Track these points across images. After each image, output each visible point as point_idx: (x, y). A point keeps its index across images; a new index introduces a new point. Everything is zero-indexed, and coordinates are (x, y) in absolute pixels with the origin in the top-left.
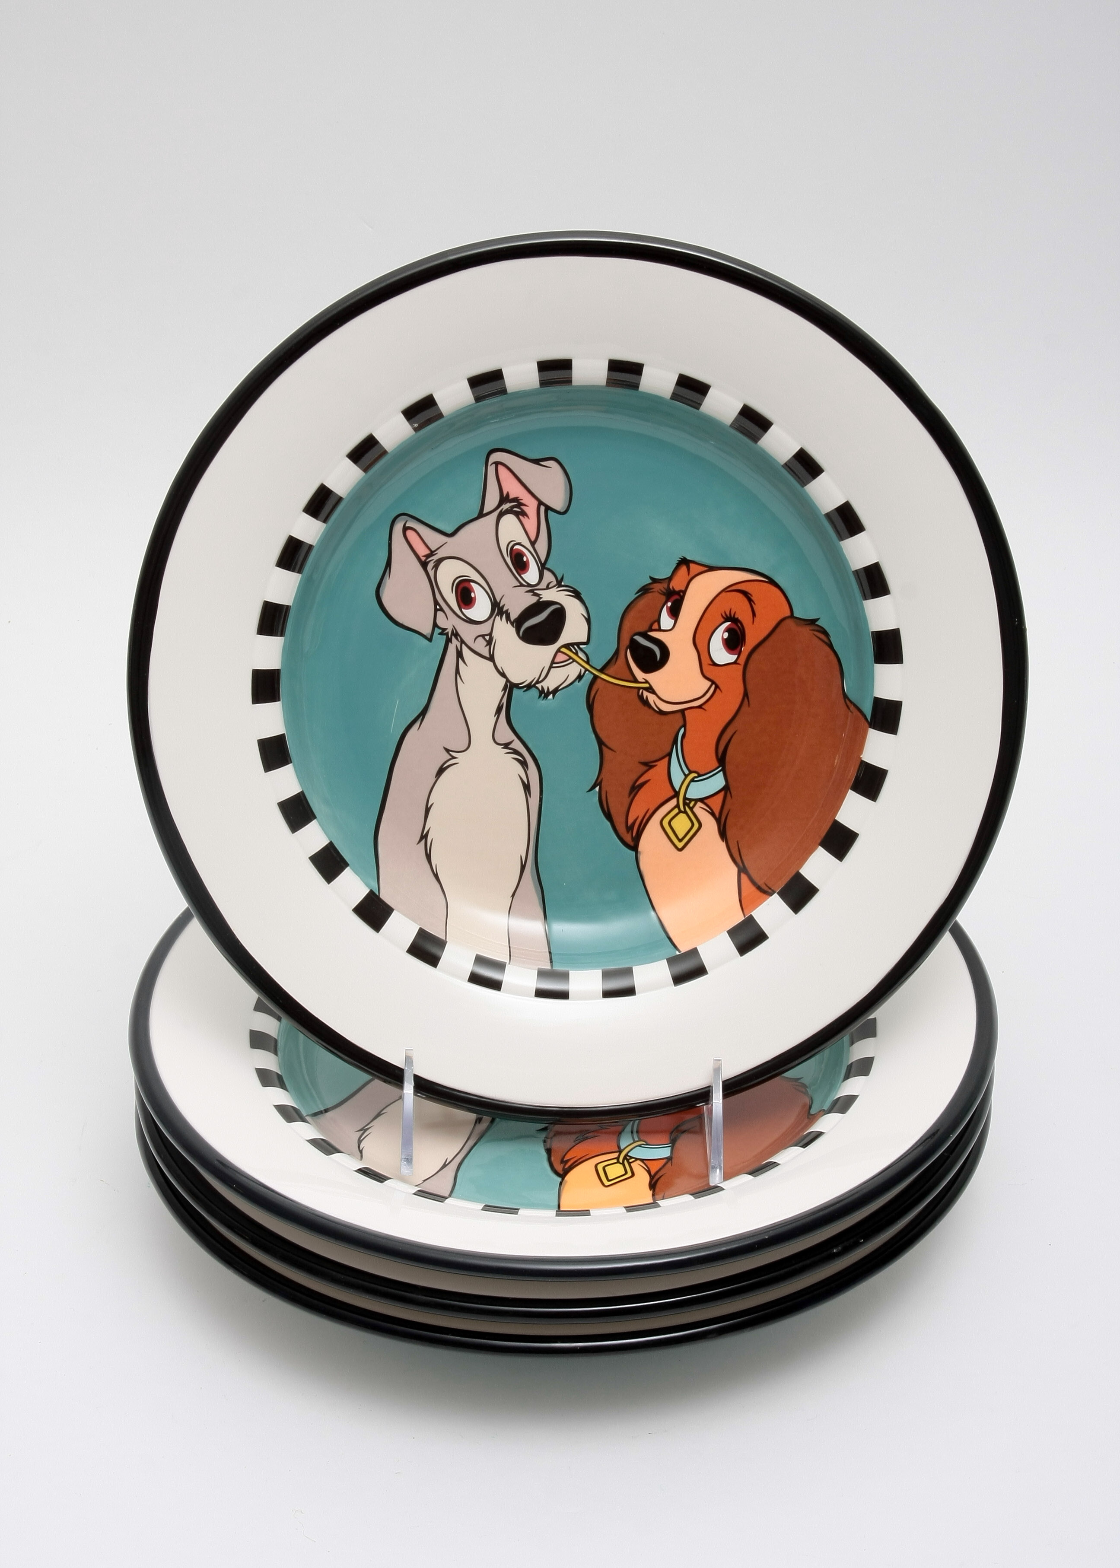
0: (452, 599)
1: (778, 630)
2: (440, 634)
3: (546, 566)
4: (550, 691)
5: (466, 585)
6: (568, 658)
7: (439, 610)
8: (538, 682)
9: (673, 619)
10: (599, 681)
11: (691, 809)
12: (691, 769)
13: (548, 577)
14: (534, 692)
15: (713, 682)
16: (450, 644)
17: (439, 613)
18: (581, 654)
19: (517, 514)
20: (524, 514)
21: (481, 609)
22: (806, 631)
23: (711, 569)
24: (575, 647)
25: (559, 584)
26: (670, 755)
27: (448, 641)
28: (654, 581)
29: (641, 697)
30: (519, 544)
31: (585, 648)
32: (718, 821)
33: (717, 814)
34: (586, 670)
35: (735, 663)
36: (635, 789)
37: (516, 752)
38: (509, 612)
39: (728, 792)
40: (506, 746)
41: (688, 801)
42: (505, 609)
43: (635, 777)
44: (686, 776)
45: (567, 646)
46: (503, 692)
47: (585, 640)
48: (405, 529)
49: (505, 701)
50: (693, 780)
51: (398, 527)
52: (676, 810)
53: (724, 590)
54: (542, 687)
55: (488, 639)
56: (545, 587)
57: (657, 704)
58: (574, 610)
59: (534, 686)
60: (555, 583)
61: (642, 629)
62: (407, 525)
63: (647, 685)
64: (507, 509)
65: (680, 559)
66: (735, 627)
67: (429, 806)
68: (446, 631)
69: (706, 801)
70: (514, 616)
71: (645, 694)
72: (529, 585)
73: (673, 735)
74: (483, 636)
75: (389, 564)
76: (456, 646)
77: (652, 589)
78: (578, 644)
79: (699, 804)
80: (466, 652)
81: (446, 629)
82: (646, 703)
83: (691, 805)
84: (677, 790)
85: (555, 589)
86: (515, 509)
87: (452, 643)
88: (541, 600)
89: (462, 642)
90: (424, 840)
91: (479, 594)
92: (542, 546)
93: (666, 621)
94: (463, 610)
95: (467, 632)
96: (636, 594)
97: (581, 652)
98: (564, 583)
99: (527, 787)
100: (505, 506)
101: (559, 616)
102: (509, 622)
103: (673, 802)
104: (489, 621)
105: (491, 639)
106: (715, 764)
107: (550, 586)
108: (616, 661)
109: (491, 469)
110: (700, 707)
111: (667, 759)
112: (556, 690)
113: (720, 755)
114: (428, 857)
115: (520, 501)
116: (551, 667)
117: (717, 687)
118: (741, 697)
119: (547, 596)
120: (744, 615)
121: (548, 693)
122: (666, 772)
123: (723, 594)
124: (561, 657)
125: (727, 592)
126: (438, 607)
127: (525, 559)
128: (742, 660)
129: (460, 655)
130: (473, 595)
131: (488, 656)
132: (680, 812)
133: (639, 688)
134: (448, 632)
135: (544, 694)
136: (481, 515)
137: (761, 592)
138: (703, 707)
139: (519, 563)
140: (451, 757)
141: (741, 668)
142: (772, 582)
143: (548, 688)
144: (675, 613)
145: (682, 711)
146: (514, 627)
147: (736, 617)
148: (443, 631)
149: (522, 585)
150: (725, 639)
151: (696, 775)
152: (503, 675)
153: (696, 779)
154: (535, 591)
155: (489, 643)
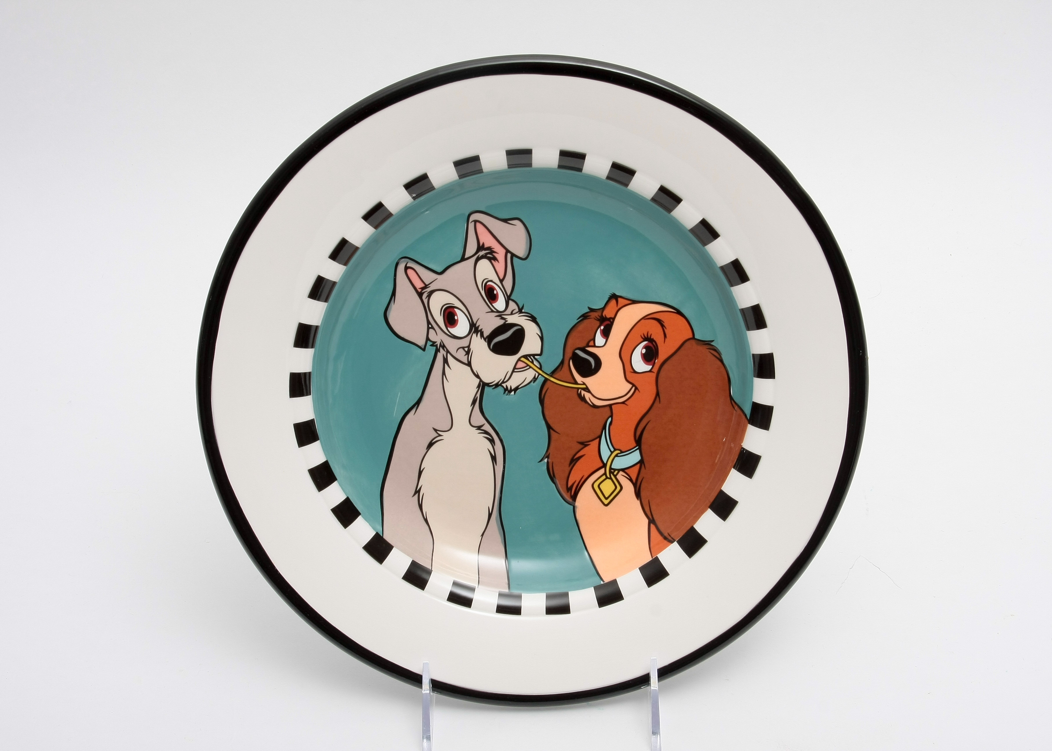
0: (440, 320)
1: (683, 348)
2: (431, 345)
3: (511, 298)
4: (512, 389)
5: (451, 310)
6: (525, 365)
7: (431, 328)
8: (503, 382)
9: (604, 338)
10: (548, 382)
11: (615, 476)
12: (616, 447)
13: (512, 305)
14: (500, 389)
15: (633, 385)
16: (439, 353)
17: (431, 330)
18: (535, 362)
19: (490, 259)
20: (495, 259)
21: (462, 328)
22: (703, 349)
23: (634, 302)
24: (532, 357)
25: (520, 311)
26: (600, 437)
27: (437, 351)
28: (592, 310)
29: (579, 395)
30: (491, 281)
31: (538, 358)
32: (635, 485)
33: (634, 480)
34: (539, 374)
35: (650, 371)
36: (574, 461)
37: (486, 432)
38: (482, 331)
39: (643, 465)
40: (479, 428)
41: (613, 471)
42: (480, 329)
43: (574, 452)
44: (612, 452)
45: (526, 357)
46: (477, 389)
47: (539, 352)
48: (406, 268)
49: (478, 395)
50: (617, 456)
51: (401, 267)
52: (604, 477)
53: (644, 318)
54: (506, 386)
55: (467, 350)
56: (510, 313)
57: (591, 400)
58: (531, 330)
59: (501, 385)
60: (517, 310)
61: (582, 345)
62: (408, 266)
63: (584, 386)
64: (483, 255)
65: (611, 295)
66: (651, 345)
67: (421, 470)
68: (436, 344)
69: (626, 471)
70: (486, 333)
71: (583, 392)
72: (498, 311)
73: (603, 423)
74: (463, 348)
75: (394, 294)
76: (443, 355)
77: (589, 316)
78: (534, 355)
79: (621, 473)
80: (450, 359)
81: (436, 342)
82: (583, 399)
83: (615, 473)
84: (605, 462)
85: (517, 315)
86: (489, 255)
87: (440, 352)
88: (507, 323)
89: (448, 352)
90: (417, 495)
91: (461, 317)
92: (508, 283)
93: (599, 340)
94: (448, 328)
95: (452, 345)
96: (577, 320)
97: (536, 361)
98: (524, 310)
99: (494, 458)
100: (482, 253)
101: (519, 335)
102: (482, 338)
103: (602, 471)
104: (468, 337)
105: (469, 350)
106: (634, 444)
107: (513, 313)
108: (562, 369)
109: (471, 226)
110: (623, 403)
111: (598, 440)
112: (516, 389)
113: (637, 438)
114: (421, 506)
115: (492, 249)
116: (513, 371)
117: (636, 388)
118: (654, 396)
119: (511, 319)
120: (658, 337)
121: (510, 391)
122: (597, 449)
123: (643, 320)
124: (520, 365)
125: (645, 319)
126: (430, 326)
127: (495, 292)
128: (656, 369)
129: (445, 361)
130: (456, 318)
131: (467, 362)
132: (607, 478)
133: (578, 389)
134: (437, 344)
135: (508, 391)
136: (463, 259)
137: (671, 320)
138: (625, 403)
139: (491, 295)
140: (438, 435)
141: (654, 375)
142: (679, 312)
143: (511, 386)
144: (606, 334)
145: (610, 406)
146: (486, 342)
147: (652, 338)
148: (433, 344)
149: (492, 311)
150: (643, 354)
151: (619, 452)
152: (477, 376)
153: (619, 455)
154: (502, 316)
155: (468, 353)
